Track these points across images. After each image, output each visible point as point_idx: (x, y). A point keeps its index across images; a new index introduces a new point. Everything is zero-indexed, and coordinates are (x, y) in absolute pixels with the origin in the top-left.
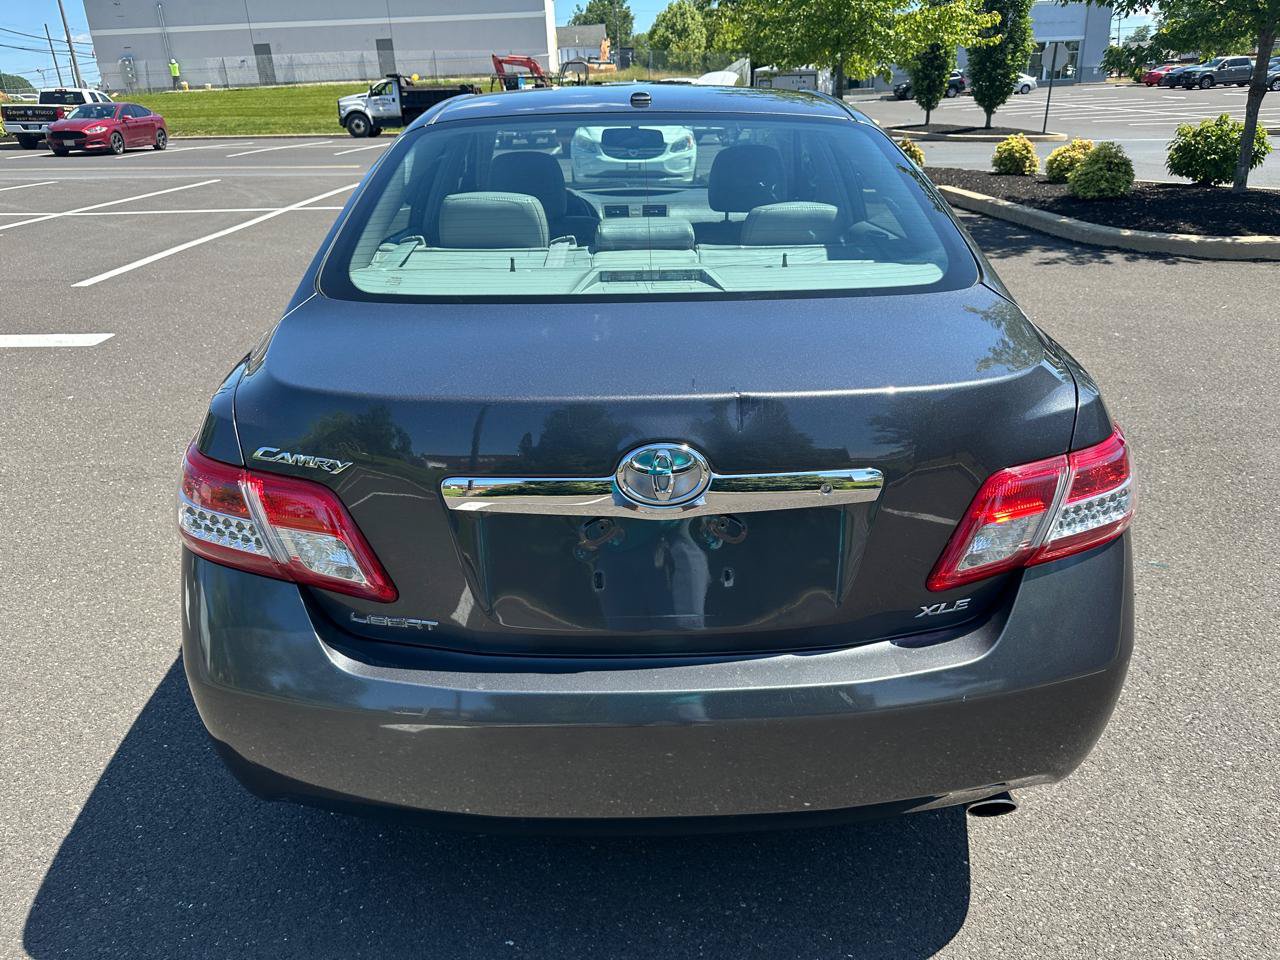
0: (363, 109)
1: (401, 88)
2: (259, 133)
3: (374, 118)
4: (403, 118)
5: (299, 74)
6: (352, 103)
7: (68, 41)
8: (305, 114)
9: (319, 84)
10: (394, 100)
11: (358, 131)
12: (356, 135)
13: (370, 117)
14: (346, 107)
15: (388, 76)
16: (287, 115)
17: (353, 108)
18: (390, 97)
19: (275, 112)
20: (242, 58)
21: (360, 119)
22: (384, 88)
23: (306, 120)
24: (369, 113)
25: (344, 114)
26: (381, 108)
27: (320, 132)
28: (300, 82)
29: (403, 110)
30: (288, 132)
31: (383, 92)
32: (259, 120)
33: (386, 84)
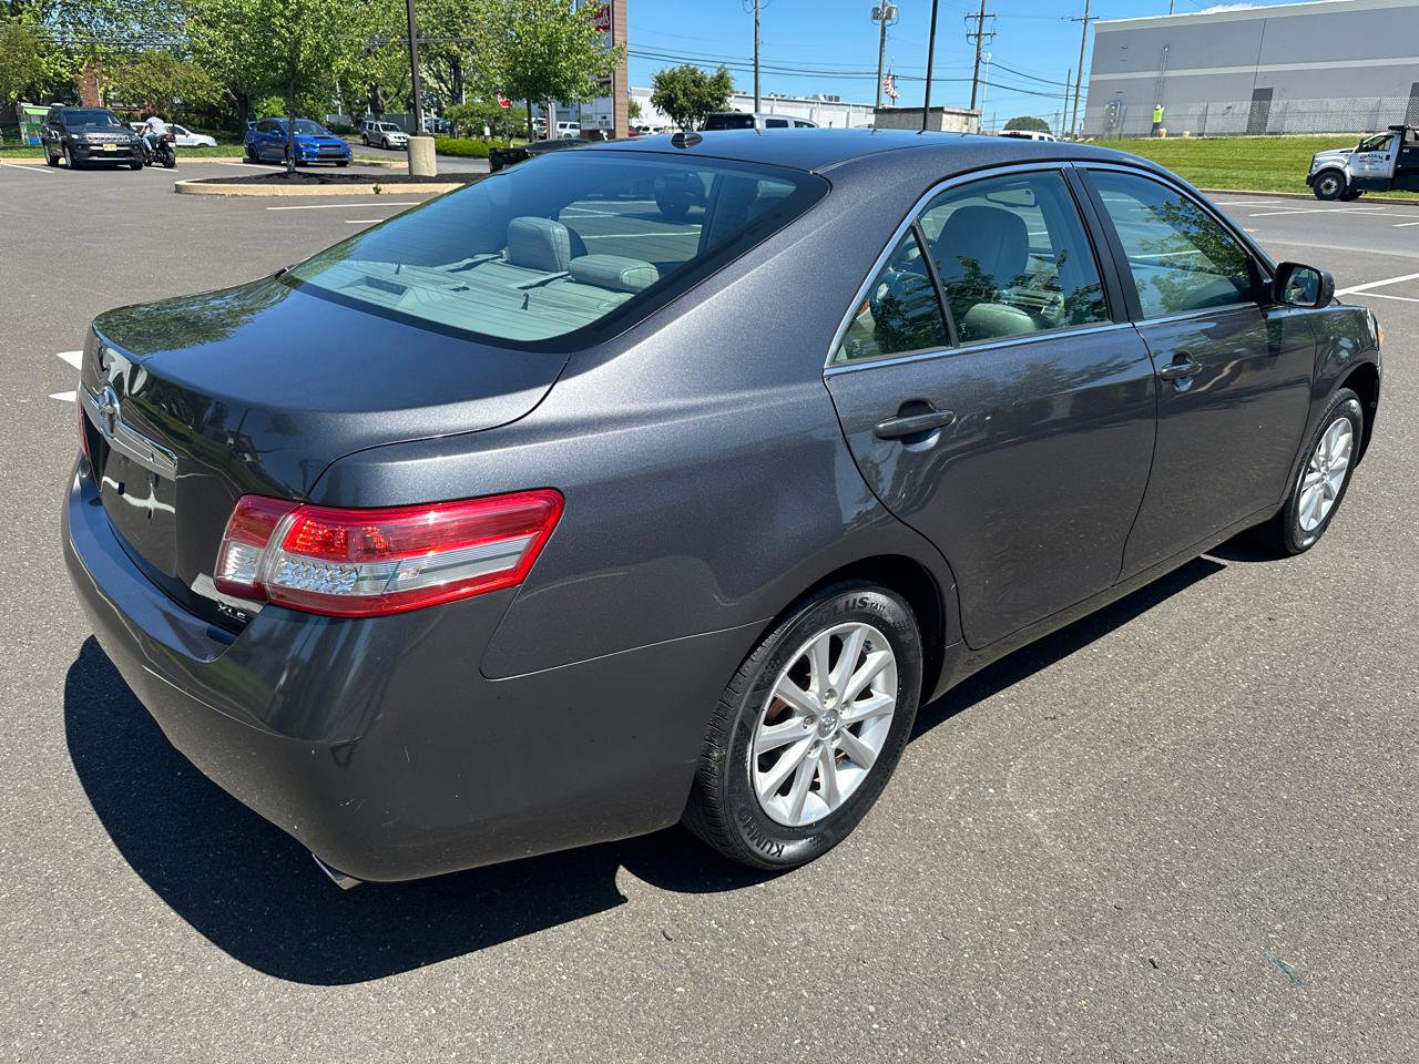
0: (1340, 165)
1: (1403, 142)
2: (1211, 187)
3: (1353, 177)
4: (1392, 180)
5: (1290, 124)
6: (1329, 159)
7: (1077, 86)
8: (1277, 169)
9: (1311, 135)
10: (1388, 158)
11: (1324, 192)
12: (1321, 197)
13: (1348, 176)
14: (1320, 163)
15: (1390, 128)
16: (1254, 168)
17: (1329, 164)
18: (1385, 154)
19: (1243, 164)
20: (1230, 104)
21: (1333, 178)
22: (1384, 142)
23: (1273, 176)
24: (1349, 172)
25: (1315, 171)
26: (1367, 167)
27: (1282, 191)
28: (1288, 133)
29: (1397, 172)
30: (1244, 188)
31: (1380, 148)
32: (1218, 173)
33: (1387, 137)
